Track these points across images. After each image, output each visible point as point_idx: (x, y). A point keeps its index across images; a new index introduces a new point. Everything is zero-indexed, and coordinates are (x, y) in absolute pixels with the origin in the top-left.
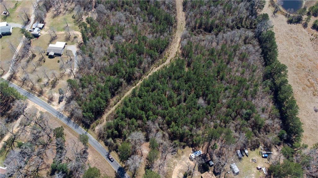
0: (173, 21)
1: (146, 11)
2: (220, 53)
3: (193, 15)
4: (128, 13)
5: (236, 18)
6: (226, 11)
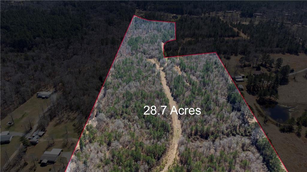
0: (170, 128)
1: (143, 119)
2: (220, 160)
3: (188, 122)
4: (126, 121)
5: (230, 126)
6: (219, 119)
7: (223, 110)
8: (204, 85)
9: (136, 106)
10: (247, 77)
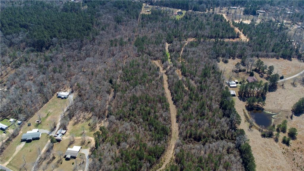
0: (169, 130)
1: (147, 122)
2: (208, 161)
3: (185, 126)
4: (133, 123)
5: (220, 131)
6: (211, 124)
7: (215, 116)
8: (201, 90)
9: (141, 110)
10: (240, 83)
